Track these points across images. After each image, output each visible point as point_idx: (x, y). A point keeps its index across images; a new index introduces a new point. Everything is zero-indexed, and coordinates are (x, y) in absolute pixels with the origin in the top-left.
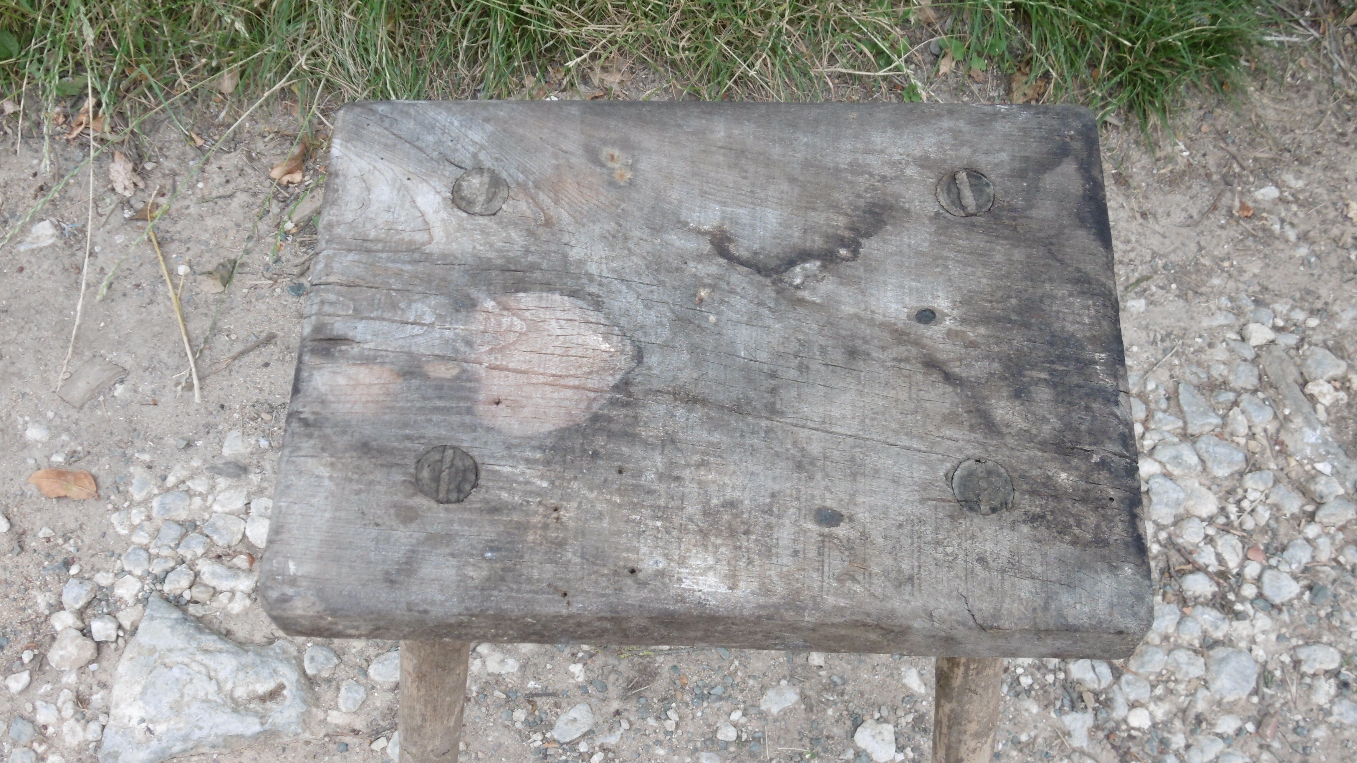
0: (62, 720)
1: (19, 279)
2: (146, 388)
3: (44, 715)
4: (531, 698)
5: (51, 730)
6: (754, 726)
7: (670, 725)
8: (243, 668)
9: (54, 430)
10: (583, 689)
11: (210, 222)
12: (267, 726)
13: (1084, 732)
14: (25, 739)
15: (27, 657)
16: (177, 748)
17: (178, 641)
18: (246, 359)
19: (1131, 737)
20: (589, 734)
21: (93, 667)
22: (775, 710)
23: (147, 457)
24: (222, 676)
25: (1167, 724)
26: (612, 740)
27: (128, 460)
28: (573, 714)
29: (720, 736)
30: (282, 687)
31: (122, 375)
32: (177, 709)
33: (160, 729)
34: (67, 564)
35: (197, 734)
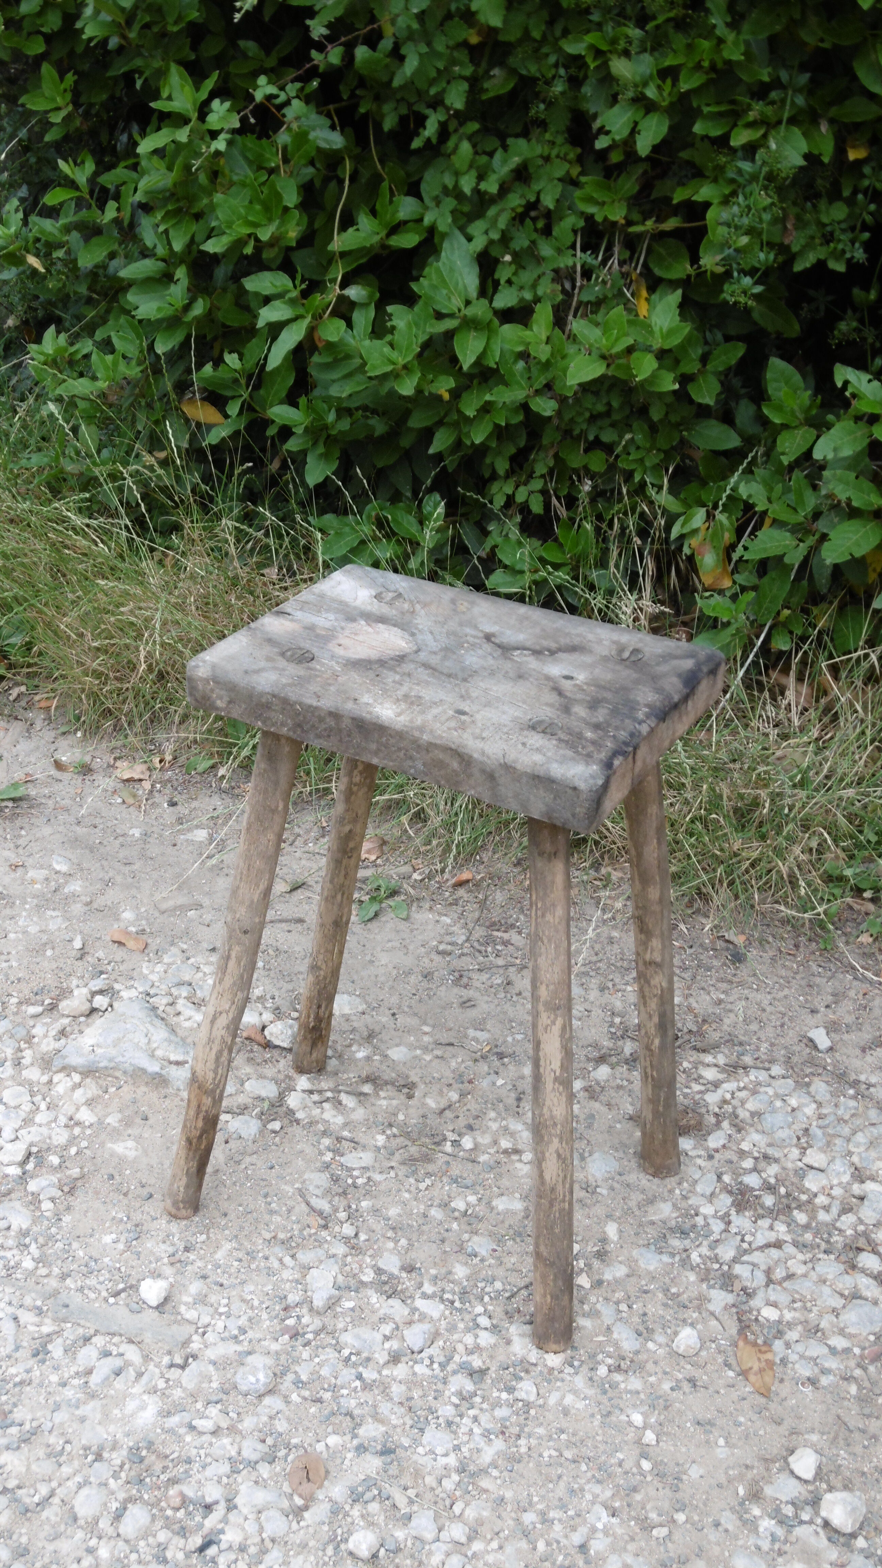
0: (46, 1036)
1: (170, 850)
2: (207, 917)
3: (38, 1031)
4: (339, 1139)
5: (36, 1040)
6: (481, 1210)
7: (422, 1186)
8: (170, 1041)
9: (139, 917)
10: (378, 1149)
11: (303, 862)
12: (164, 1072)
13: (723, 1304)
14: (18, 1036)
15: (47, 1002)
16: (102, 1065)
17: (141, 1015)
18: (279, 925)
19: (757, 1320)
20: (365, 1169)
21: (82, 1019)
22: (501, 1207)
23: (185, 947)
24: (154, 1038)
25: (790, 1325)
26: (378, 1177)
27: (172, 944)
28: (362, 1155)
29: (453, 1204)
30: (186, 1062)
31: (199, 906)
32: (116, 1043)
33: (99, 1051)
34: (102, 973)
35: (120, 1059)
